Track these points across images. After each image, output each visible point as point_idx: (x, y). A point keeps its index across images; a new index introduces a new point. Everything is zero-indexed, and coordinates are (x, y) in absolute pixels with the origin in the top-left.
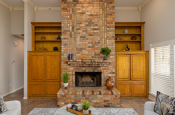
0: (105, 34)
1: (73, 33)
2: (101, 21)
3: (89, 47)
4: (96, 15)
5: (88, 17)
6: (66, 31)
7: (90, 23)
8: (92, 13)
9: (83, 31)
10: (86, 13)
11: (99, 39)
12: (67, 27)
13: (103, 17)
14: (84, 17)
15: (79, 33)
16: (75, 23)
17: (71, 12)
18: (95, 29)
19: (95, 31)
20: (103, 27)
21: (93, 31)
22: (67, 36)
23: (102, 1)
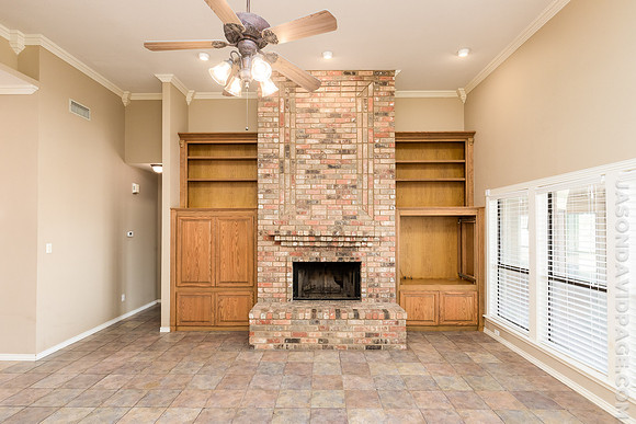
0: (371, 163)
1: (287, 161)
2: (359, 130)
3: (329, 198)
4: (347, 116)
5: (326, 120)
6: (268, 156)
7: (331, 136)
8: (337, 110)
9: (314, 157)
10: (321, 110)
11: (354, 177)
12: (272, 145)
13: (365, 120)
14: (316, 121)
15: (303, 162)
17: (282, 107)
18: (344, 152)
19: (344, 157)
20: (365, 146)
21: (338, 157)
22: (273, 168)
23: (361, 79)
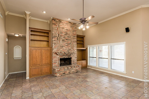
0: (73, 39)
2: (71, 33)
3: (66, 46)
4: (69, 30)
6: (55, 36)
7: (66, 34)
8: (67, 29)
9: (63, 37)
11: (70, 42)
12: (56, 34)
14: (64, 30)
15: (61, 38)
16: (59, 32)
17: (58, 26)
18: (69, 37)
20: (72, 36)
21: (68, 38)
22: (56, 39)
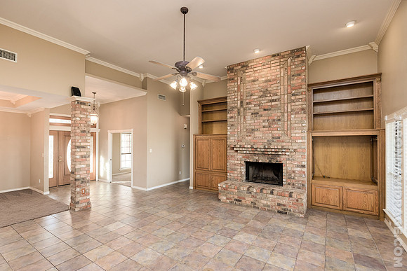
0: (289, 105)
1: (242, 109)
2: (282, 87)
3: (264, 127)
4: (274, 80)
5: (262, 85)
6: (232, 108)
7: (265, 93)
8: (269, 78)
9: (255, 105)
10: (260, 80)
13: (286, 81)
14: (257, 86)
15: (250, 109)
17: (239, 82)
18: (273, 101)
19: (273, 103)
20: (286, 96)
22: (234, 114)
23: (283, 57)
